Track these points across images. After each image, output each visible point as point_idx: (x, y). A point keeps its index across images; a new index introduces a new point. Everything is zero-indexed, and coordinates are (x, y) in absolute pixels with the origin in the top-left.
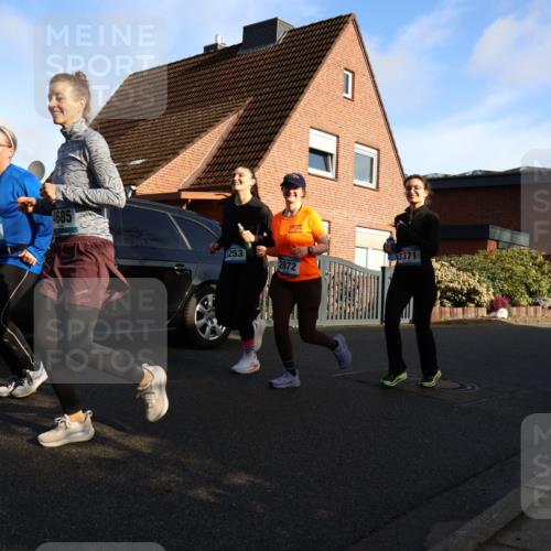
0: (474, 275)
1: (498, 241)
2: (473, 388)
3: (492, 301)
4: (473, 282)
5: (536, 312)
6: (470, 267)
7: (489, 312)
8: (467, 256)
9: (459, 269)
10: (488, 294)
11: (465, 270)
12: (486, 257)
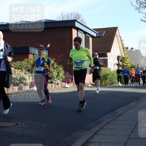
0: (22, 71)
1: (33, 54)
2: (22, 124)
3: (31, 82)
4: (22, 74)
5: (52, 86)
6: (20, 67)
7: (30, 88)
8: (19, 62)
9: (15, 68)
10: (29, 79)
11: (18, 69)
12: (28, 62)
